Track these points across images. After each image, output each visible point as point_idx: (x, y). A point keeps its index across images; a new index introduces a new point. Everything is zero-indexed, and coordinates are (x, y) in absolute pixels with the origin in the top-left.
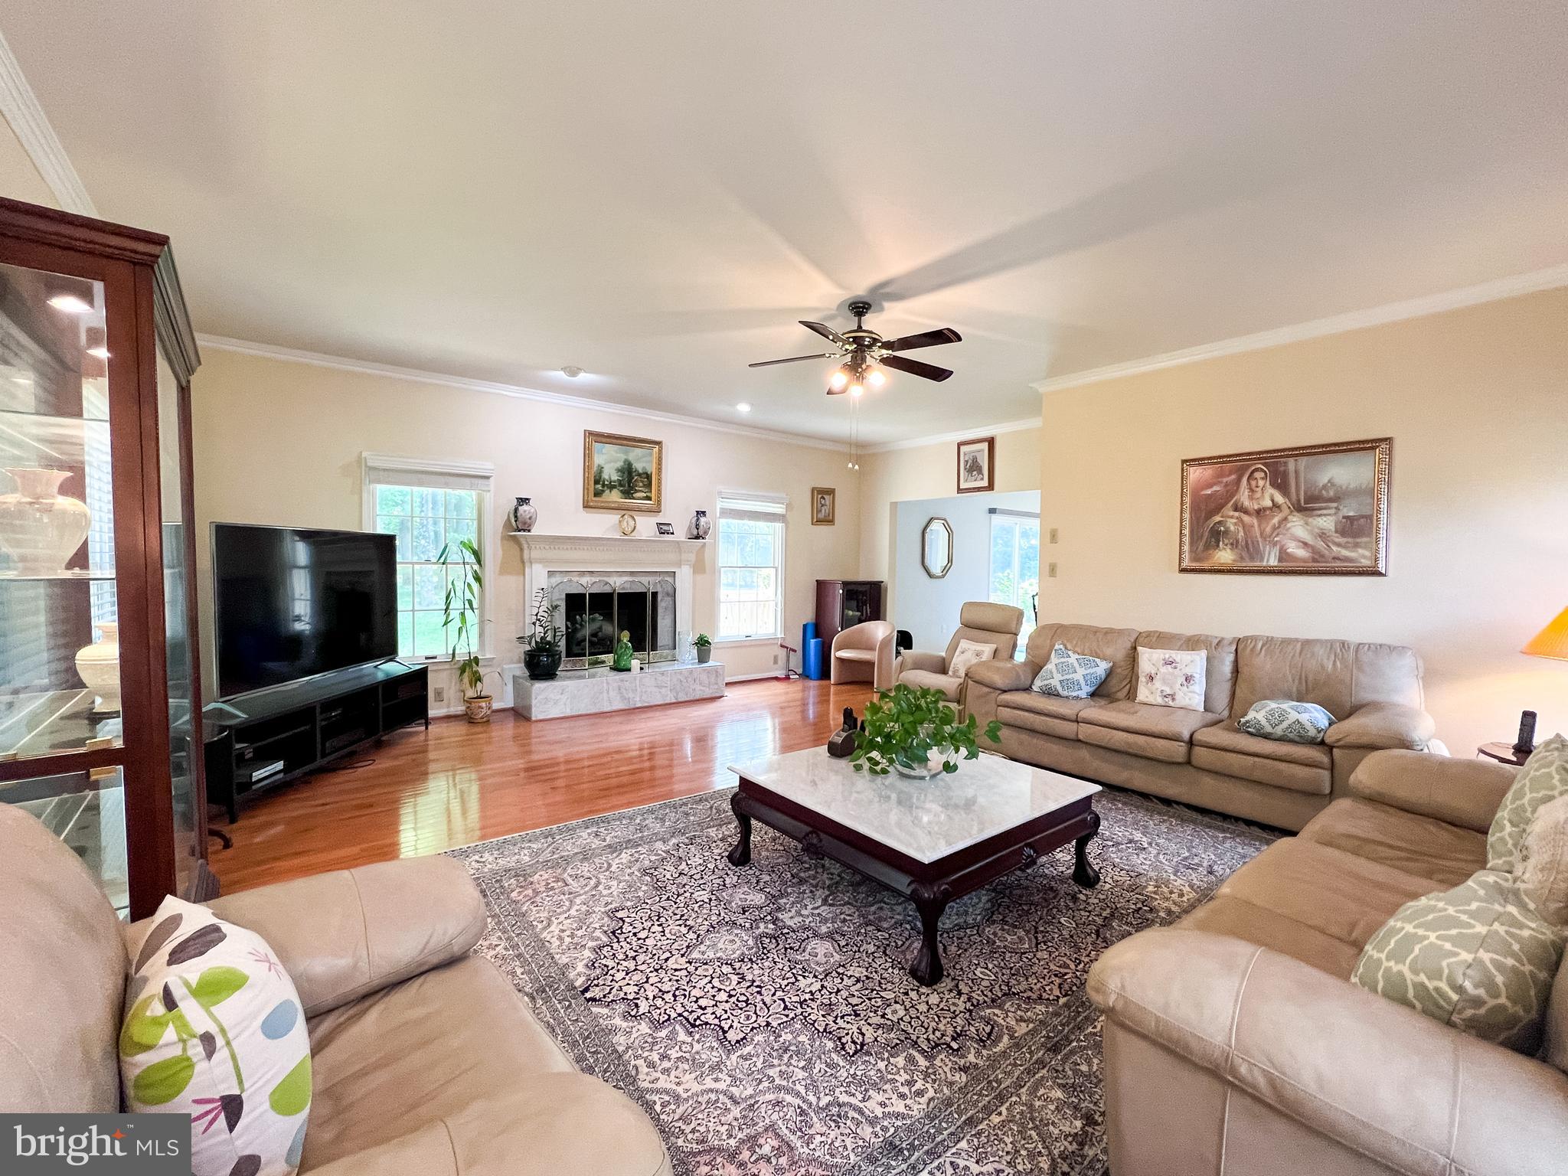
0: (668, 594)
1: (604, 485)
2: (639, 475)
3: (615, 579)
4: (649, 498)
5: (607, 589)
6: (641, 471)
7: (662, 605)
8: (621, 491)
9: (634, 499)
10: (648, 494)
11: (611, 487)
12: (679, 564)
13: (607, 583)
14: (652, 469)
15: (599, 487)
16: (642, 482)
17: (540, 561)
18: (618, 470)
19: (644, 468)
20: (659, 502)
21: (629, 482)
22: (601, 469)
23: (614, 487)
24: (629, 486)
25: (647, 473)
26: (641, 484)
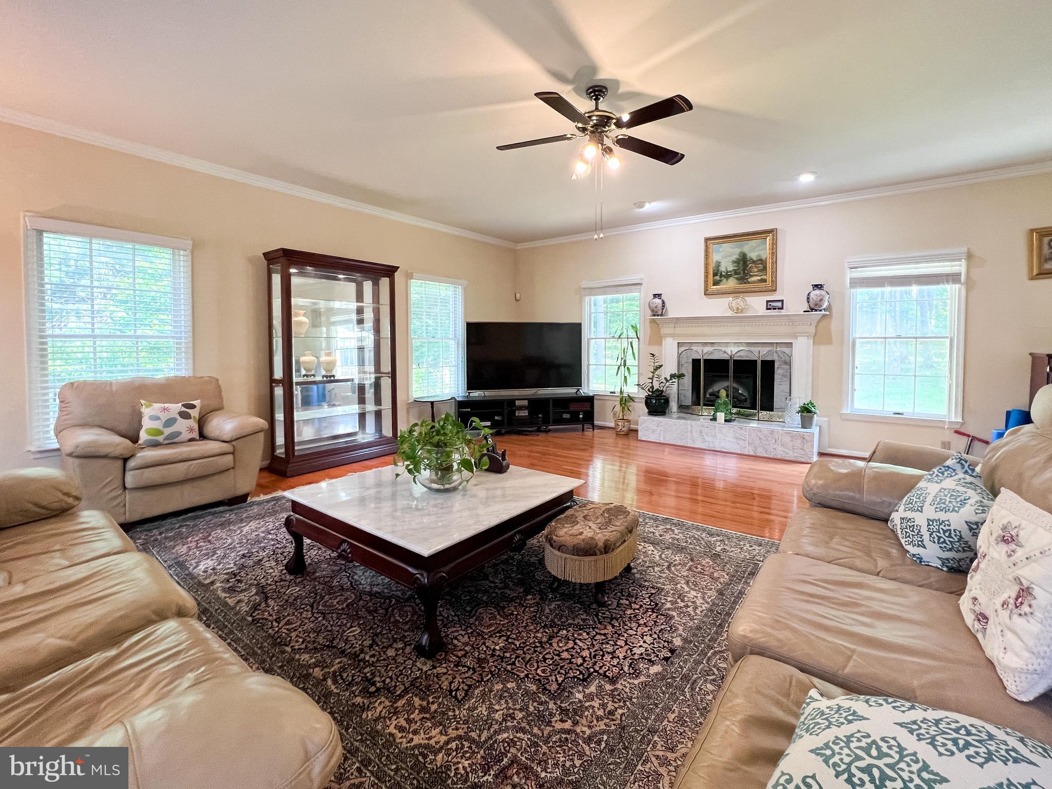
0: (785, 363)
1: (721, 276)
2: (754, 262)
3: (732, 349)
4: (765, 281)
5: (726, 357)
6: (755, 259)
7: (778, 373)
8: (737, 279)
9: (749, 283)
10: (764, 277)
11: (728, 276)
12: (796, 337)
13: (725, 352)
14: (765, 254)
15: (717, 278)
16: (757, 267)
17: (673, 336)
18: (734, 262)
19: (759, 256)
20: (774, 282)
21: (744, 270)
22: (718, 264)
23: (731, 276)
24: (744, 272)
25: (761, 260)
26: (756, 270)
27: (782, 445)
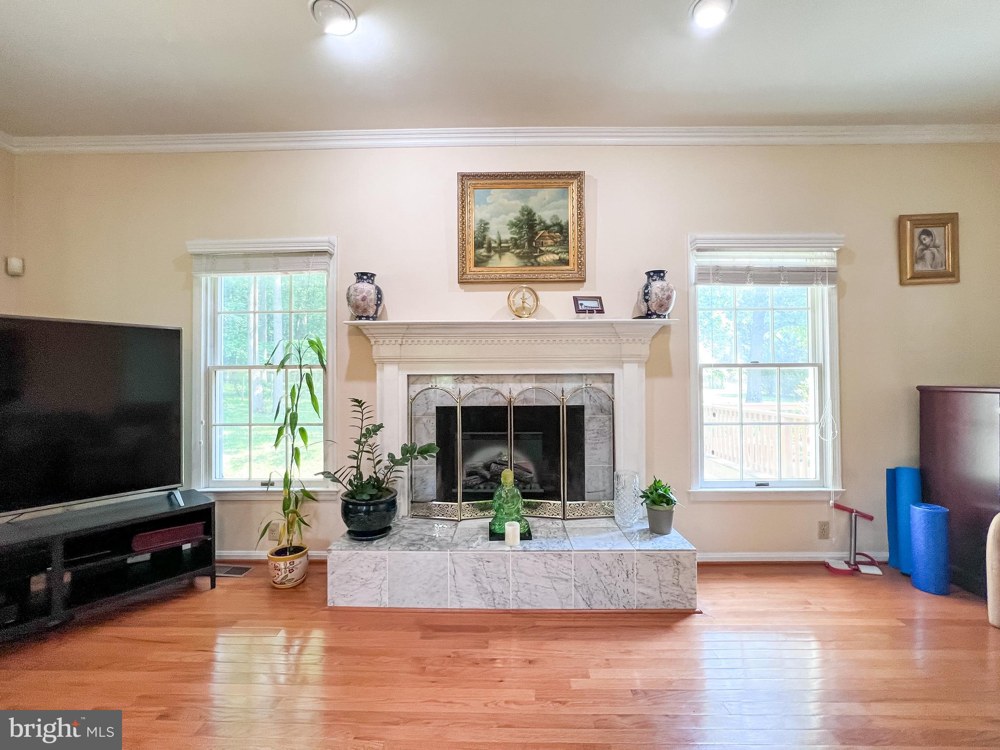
0: (602, 410)
1: (490, 249)
2: (547, 228)
3: (511, 385)
4: (566, 263)
5: (500, 402)
6: (549, 222)
7: (592, 427)
8: (518, 256)
9: (539, 265)
10: (563, 256)
11: (501, 250)
12: (620, 364)
13: (498, 393)
14: (569, 216)
15: (483, 252)
16: (552, 238)
17: (398, 361)
18: (512, 225)
19: (555, 217)
20: (581, 265)
21: (531, 240)
22: (484, 227)
23: (507, 249)
24: (530, 245)
25: (559, 225)
26: (550, 242)
27: (640, 581)
